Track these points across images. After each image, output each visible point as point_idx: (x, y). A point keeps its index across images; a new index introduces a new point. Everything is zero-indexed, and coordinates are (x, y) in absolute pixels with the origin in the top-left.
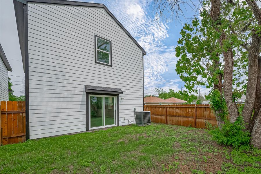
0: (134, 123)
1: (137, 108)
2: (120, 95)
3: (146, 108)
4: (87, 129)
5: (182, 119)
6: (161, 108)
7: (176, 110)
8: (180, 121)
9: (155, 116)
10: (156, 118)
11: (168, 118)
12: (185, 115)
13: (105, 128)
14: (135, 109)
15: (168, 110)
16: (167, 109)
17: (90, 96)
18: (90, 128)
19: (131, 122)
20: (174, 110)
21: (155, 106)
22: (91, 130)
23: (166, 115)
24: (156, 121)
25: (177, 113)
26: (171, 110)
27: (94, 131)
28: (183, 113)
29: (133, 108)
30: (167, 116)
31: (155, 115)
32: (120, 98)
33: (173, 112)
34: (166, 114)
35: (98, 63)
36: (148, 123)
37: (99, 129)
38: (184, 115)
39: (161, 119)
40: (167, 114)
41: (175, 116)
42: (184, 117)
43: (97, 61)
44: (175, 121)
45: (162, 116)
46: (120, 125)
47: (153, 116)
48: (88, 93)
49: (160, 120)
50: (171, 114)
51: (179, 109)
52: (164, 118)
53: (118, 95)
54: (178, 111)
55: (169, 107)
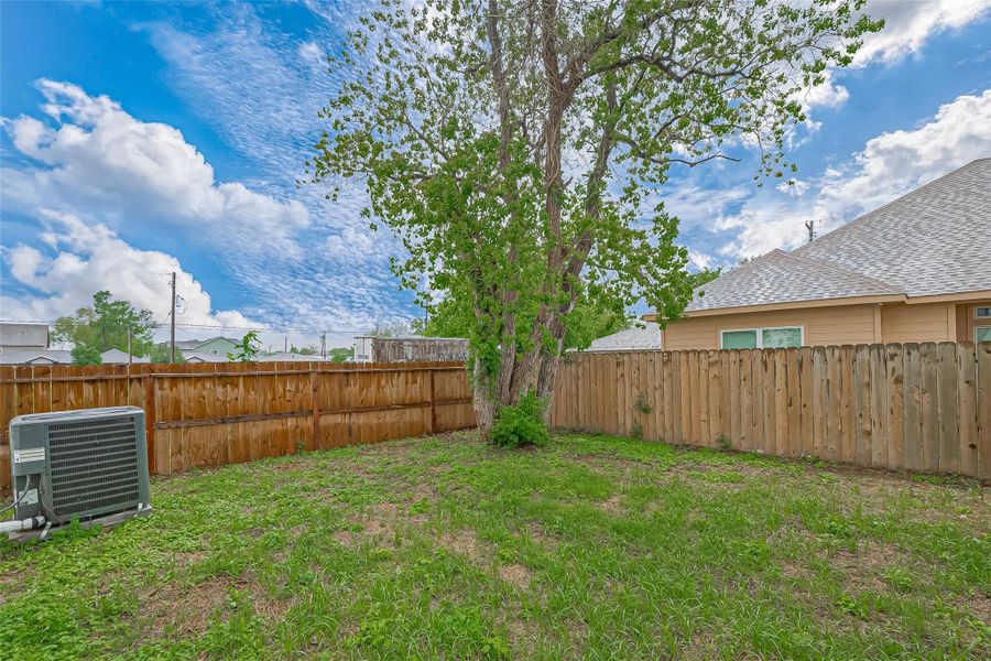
5: (253, 430)
7: (219, 389)
8: (246, 439)
11: (164, 436)
12: (267, 407)
15: (162, 392)
16: (157, 387)
20: (206, 392)
25: (224, 402)
26: (186, 392)
28: (256, 401)
33: (198, 402)
38: (264, 411)
44: (212, 446)
50: (185, 412)
51: (237, 386)
55: (174, 378)
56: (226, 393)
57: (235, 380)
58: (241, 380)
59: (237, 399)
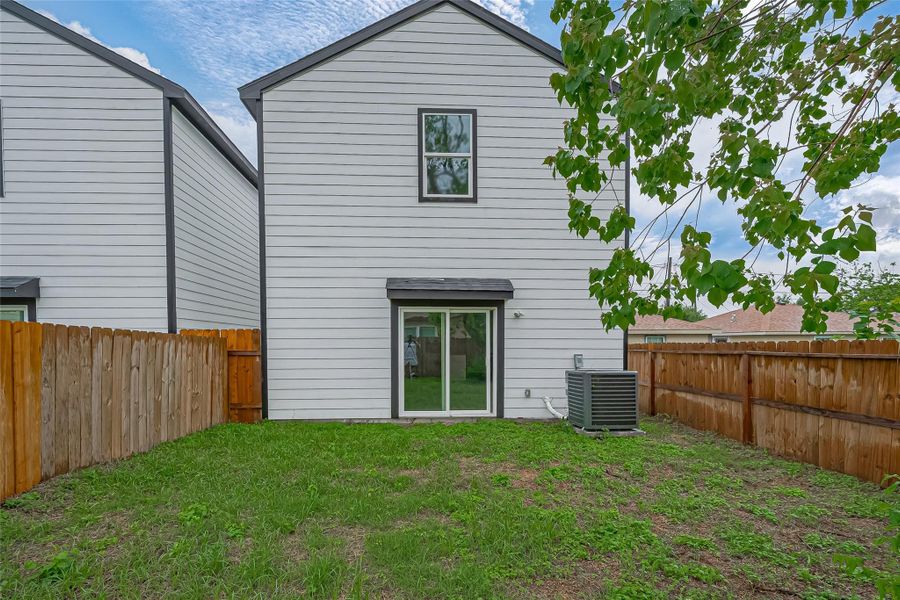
0: (560, 416)
1: (586, 354)
2: (508, 304)
3: (654, 354)
4: (395, 415)
5: (850, 434)
6: (719, 360)
7: (812, 372)
8: (840, 443)
9: (689, 397)
10: (697, 407)
11: (760, 413)
12: (874, 408)
13: (451, 418)
14: (577, 359)
15: (759, 370)
16: (755, 363)
17: (402, 311)
18: (402, 413)
19: (554, 411)
20: (797, 375)
21: (695, 346)
22: (406, 419)
23: (745, 400)
24: (695, 421)
25: (817, 390)
26: (777, 370)
27: (415, 421)
28: (860, 395)
29: (571, 354)
30: (750, 402)
31: (690, 390)
32: (508, 314)
33: (790, 386)
34: (745, 392)
35: (428, 200)
36: (627, 427)
37: (431, 419)
38: (868, 410)
39: (720, 416)
40: (750, 392)
41: (803, 409)
42: (868, 420)
43: (425, 195)
44: (800, 436)
45: (727, 402)
46: (508, 414)
47: (683, 395)
48: (396, 303)
49: (714, 420)
50: (778, 393)
51: (833, 371)
52: (735, 410)
53: (500, 304)
54: (825, 379)
55: (766, 356)
56: (818, 378)
57: (831, 363)
58: (840, 364)
59: (831, 387)
